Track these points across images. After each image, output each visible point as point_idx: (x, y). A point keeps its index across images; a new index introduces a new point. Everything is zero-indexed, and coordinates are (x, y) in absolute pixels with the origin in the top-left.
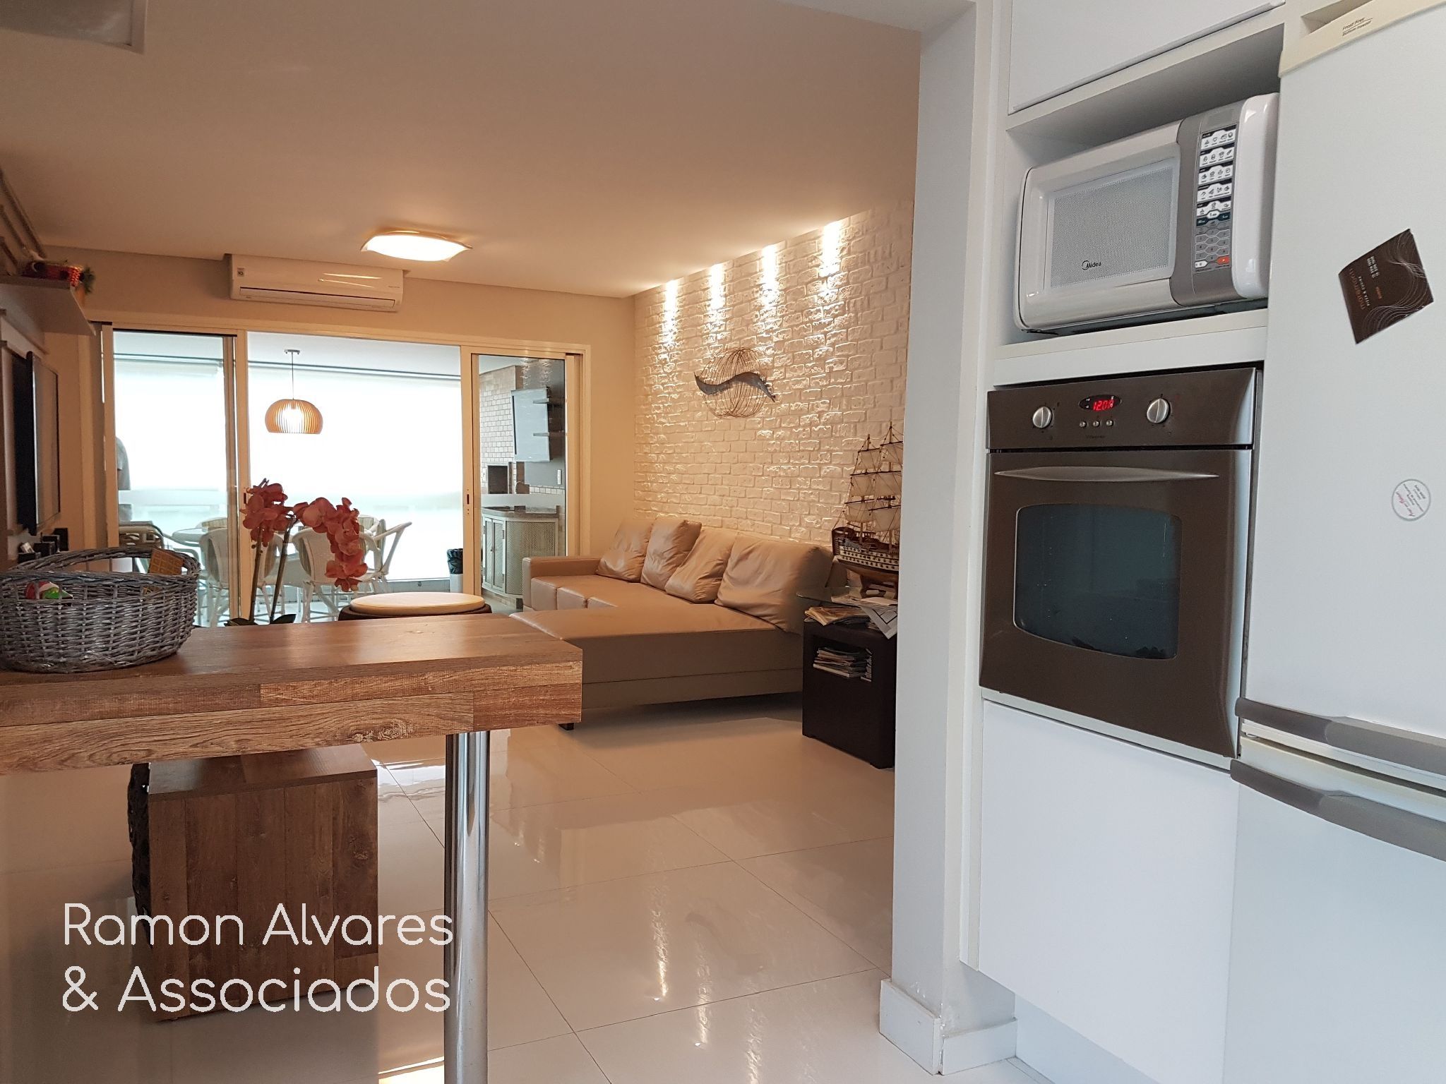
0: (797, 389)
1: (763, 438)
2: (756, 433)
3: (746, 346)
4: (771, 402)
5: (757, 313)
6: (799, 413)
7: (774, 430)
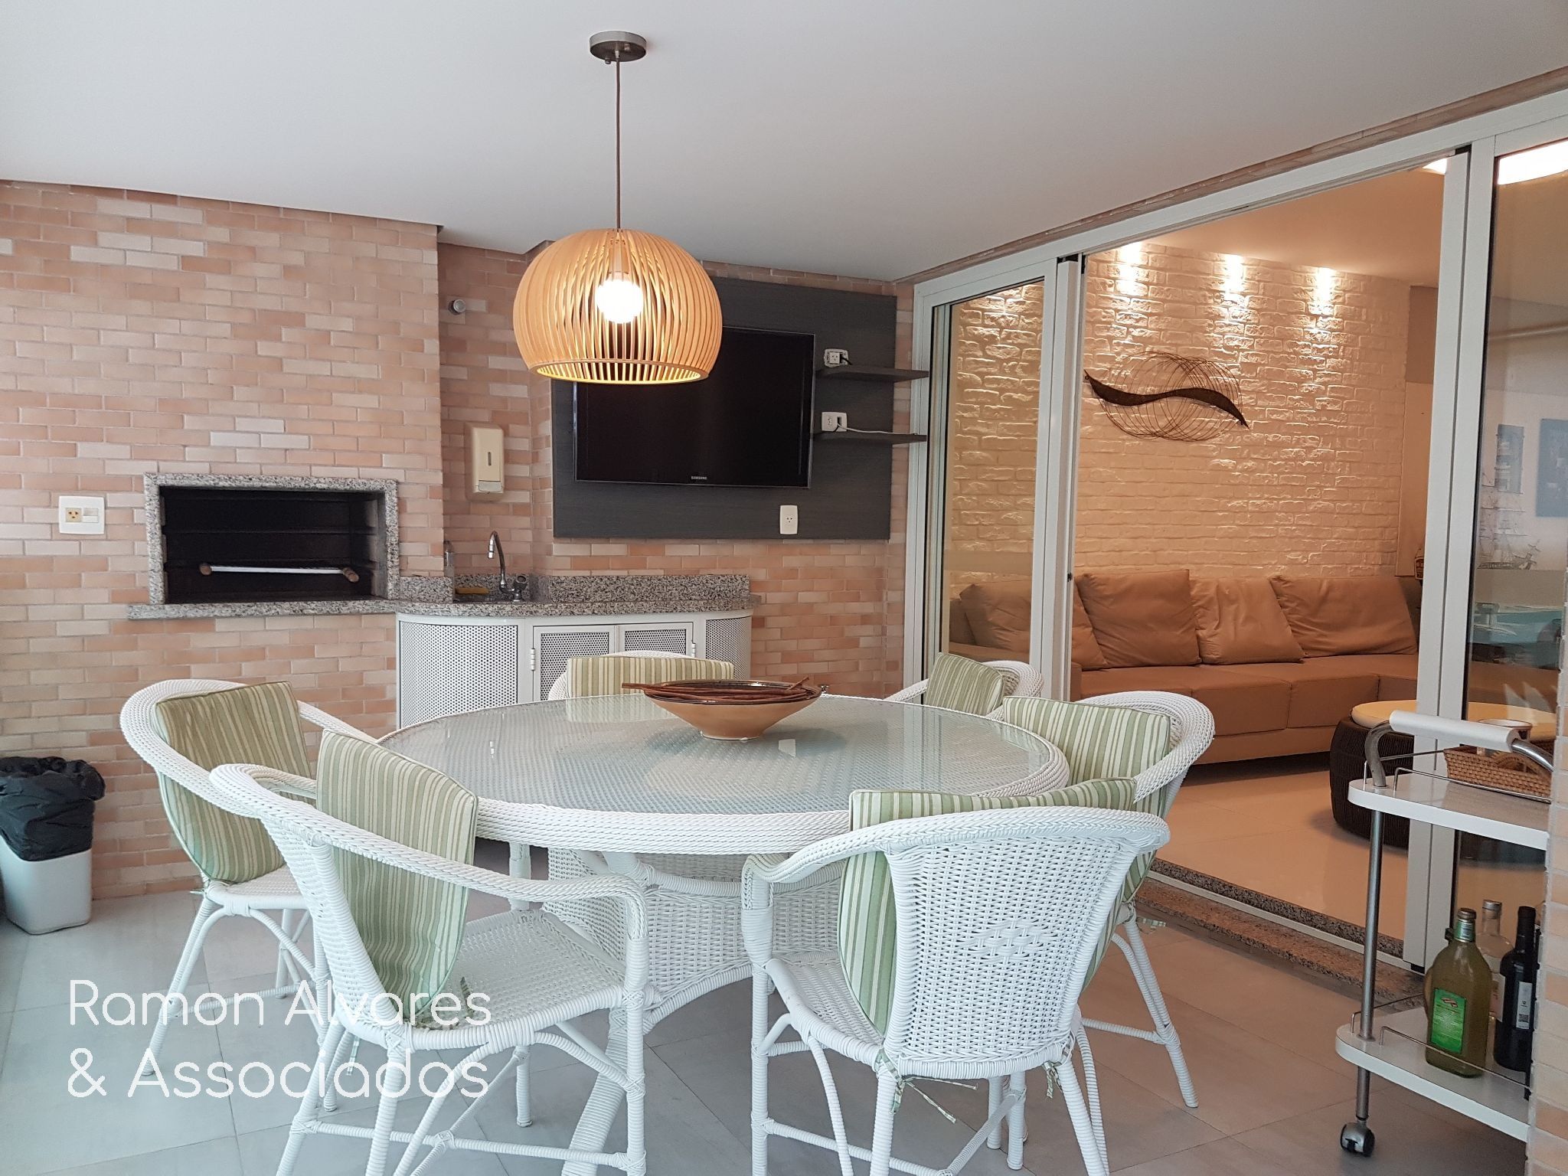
1: (1225, 469)
2: (1207, 461)
3: (1196, 357)
5: (1215, 326)
7: (1240, 459)
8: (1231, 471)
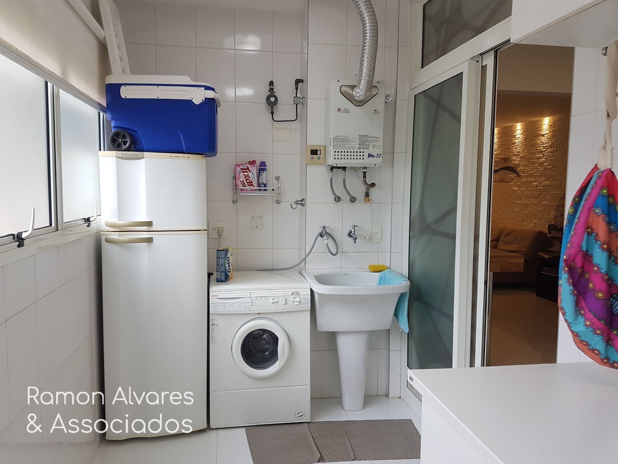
0: (530, 173)
1: (515, 190)
2: (511, 189)
4: (519, 178)
5: (513, 146)
6: (531, 182)
7: (520, 188)
8: (517, 191)
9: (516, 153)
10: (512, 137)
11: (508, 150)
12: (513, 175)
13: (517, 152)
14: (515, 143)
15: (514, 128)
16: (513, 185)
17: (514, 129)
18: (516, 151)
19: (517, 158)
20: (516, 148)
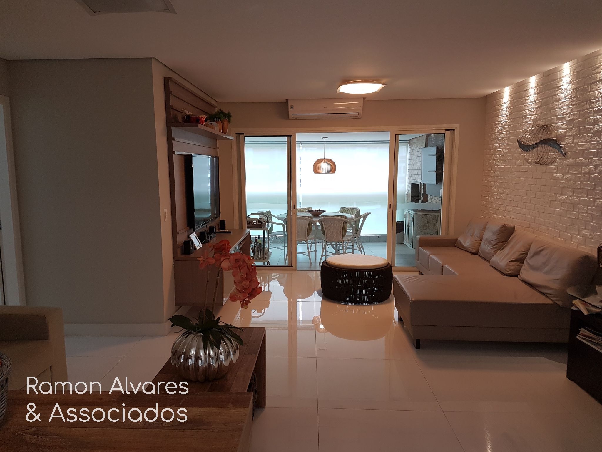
0: (581, 150)
1: (557, 179)
2: (552, 175)
3: (548, 123)
4: (563, 157)
5: (557, 103)
6: (582, 165)
7: (564, 174)
8: (561, 180)
9: (561, 116)
10: (556, 89)
11: (550, 111)
12: (554, 153)
13: (563, 114)
14: (559, 100)
15: (559, 73)
16: (555, 169)
17: (559, 75)
18: (561, 112)
19: (562, 125)
20: (561, 108)
